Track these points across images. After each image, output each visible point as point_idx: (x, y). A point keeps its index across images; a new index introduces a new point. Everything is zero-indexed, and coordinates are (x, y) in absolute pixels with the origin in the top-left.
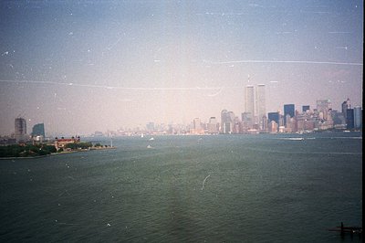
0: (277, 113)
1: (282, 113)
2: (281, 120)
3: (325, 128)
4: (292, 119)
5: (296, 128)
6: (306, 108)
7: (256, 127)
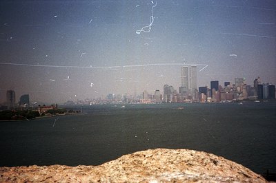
0: (206, 87)
1: (209, 87)
2: (208, 93)
3: (242, 99)
4: (217, 92)
5: (220, 98)
6: (227, 84)
7: (190, 98)
